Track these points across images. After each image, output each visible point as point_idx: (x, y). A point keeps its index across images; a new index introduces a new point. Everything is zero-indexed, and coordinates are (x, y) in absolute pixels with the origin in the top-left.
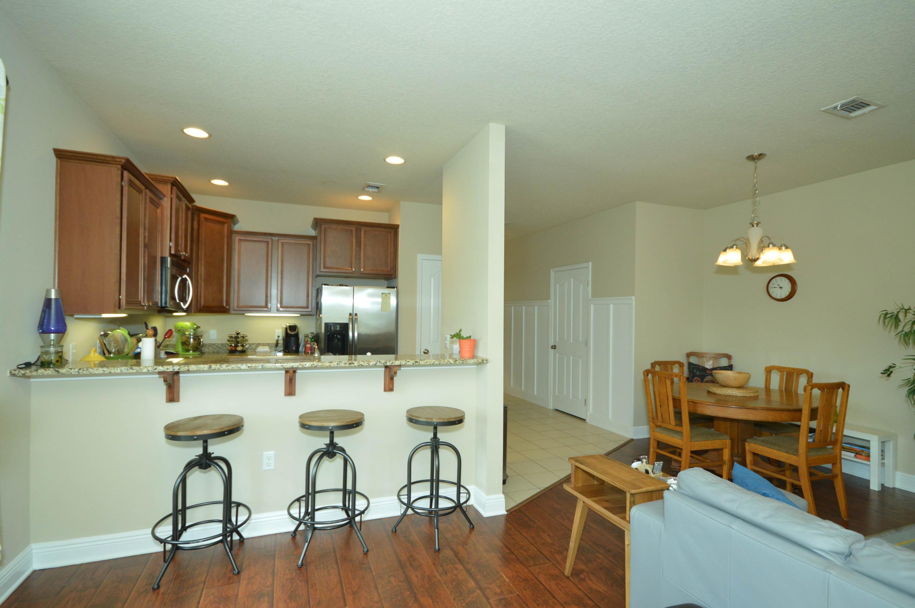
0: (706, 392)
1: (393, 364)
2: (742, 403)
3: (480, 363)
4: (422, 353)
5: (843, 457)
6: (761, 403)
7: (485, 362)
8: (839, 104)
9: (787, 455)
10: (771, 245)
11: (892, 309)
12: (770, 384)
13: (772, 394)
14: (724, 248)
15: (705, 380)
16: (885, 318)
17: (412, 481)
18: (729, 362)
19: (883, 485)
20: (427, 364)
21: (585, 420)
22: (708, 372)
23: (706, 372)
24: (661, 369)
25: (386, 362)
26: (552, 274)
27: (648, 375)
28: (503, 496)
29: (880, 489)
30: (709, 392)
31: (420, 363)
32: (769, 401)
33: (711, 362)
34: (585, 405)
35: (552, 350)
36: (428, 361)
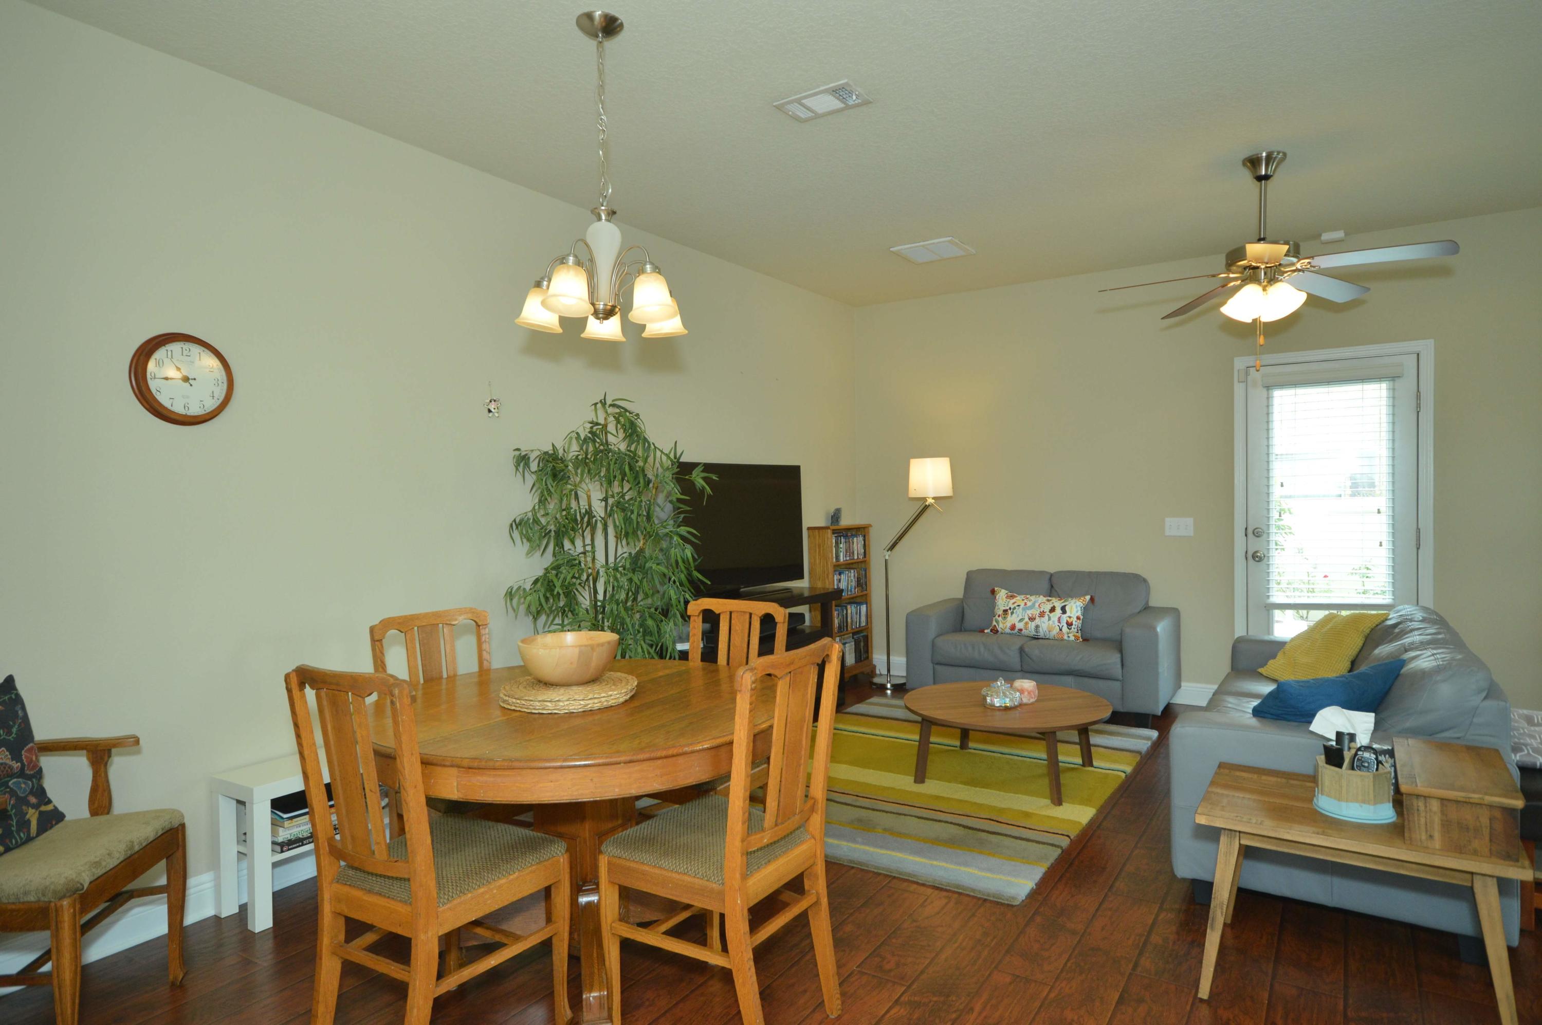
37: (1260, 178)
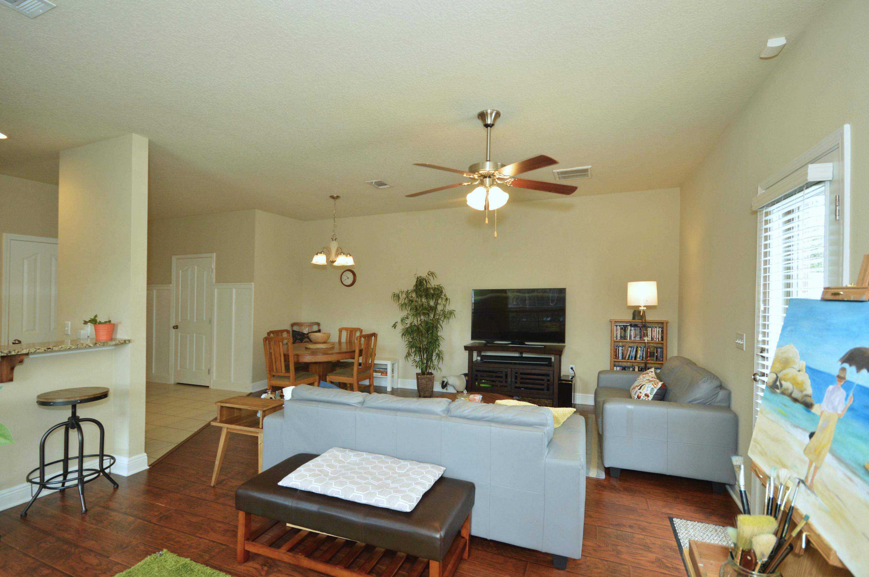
0: (304, 349)
1: (19, 353)
2: (325, 352)
3: (122, 343)
4: (12, 344)
5: (374, 376)
6: (336, 350)
7: (127, 342)
8: (374, 181)
9: (348, 378)
10: (342, 254)
11: (397, 292)
12: (341, 340)
13: (342, 344)
14: (317, 253)
15: (303, 341)
16: (394, 297)
17: (46, 463)
18: (319, 328)
19: (392, 388)
20: (61, 349)
21: (208, 387)
22: (305, 336)
23: (304, 336)
24: (274, 335)
25: (10, 352)
26: (174, 259)
27: (266, 341)
28: (145, 454)
29: (391, 390)
30: (306, 348)
31: (54, 349)
32: (340, 348)
33: (307, 329)
34: (209, 374)
35: (174, 330)
36: (63, 346)
37: (487, 126)
